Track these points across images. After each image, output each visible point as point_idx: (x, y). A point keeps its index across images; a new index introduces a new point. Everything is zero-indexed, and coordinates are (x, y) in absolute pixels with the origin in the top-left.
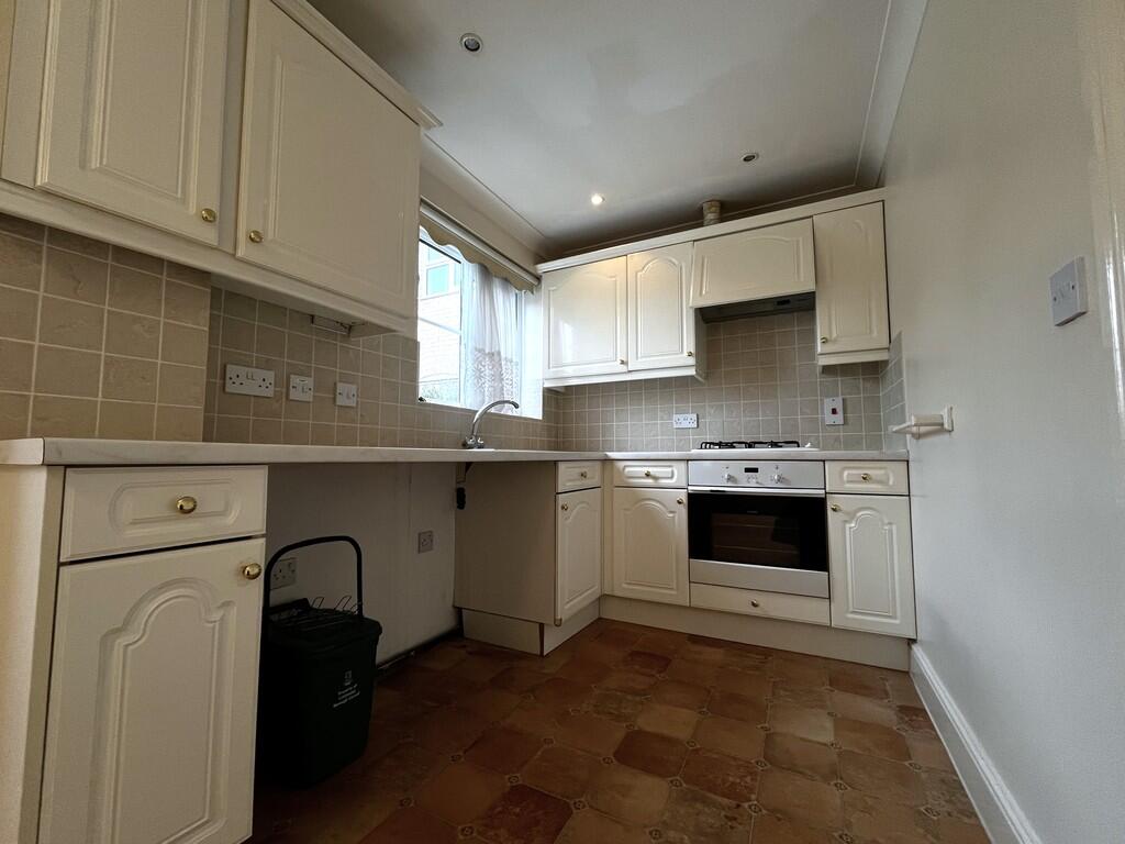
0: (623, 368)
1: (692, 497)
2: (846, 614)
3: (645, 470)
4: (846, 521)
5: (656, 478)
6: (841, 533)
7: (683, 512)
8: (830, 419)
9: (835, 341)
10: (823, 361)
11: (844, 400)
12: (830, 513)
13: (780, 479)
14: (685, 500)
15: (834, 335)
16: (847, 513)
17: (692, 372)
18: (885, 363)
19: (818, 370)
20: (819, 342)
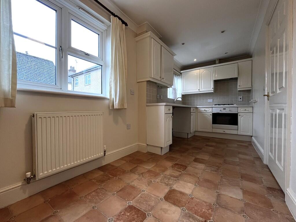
0: (199, 91)
1: (213, 114)
2: (240, 132)
3: (204, 109)
4: (241, 117)
5: (206, 111)
6: (240, 119)
7: (211, 117)
8: (240, 100)
9: (241, 86)
10: (239, 90)
11: (243, 96)
12: (238, 116)
13: (230, 110)
14: (212, 114)
15: (241, 85)
16: (242, 116)
17: (213, 92)
18: (251, 90)
19: (238, 91)
20: (238, 86)
